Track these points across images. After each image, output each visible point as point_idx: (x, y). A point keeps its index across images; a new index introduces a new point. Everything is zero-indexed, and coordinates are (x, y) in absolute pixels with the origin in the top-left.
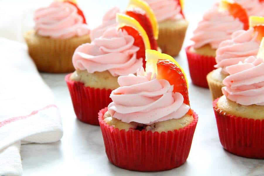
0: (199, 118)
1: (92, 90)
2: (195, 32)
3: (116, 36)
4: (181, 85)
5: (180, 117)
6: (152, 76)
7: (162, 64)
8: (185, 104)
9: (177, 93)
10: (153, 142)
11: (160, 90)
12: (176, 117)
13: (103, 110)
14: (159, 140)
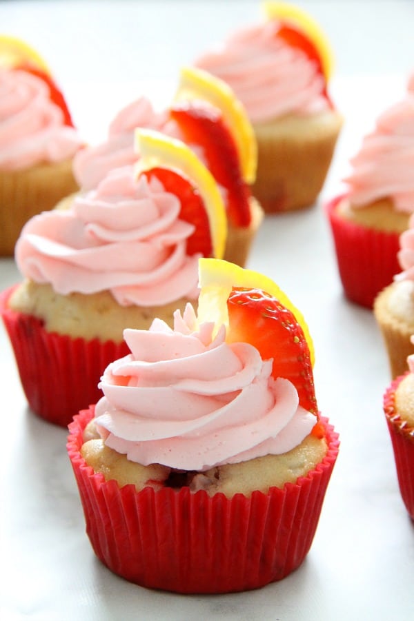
0: (340, 448)
1: (65, 341)
2: (355, 162)
3: (133, 195)
4: (294, 359)
5: (287, 450)
6: (215, 333)
7: (240, 302)
8: (304, 410)
9: (282, 379)
10: (210, 520)
11: (233, 374)
12: (277, 450)
13: (83, 413)
14: (228, 516)
